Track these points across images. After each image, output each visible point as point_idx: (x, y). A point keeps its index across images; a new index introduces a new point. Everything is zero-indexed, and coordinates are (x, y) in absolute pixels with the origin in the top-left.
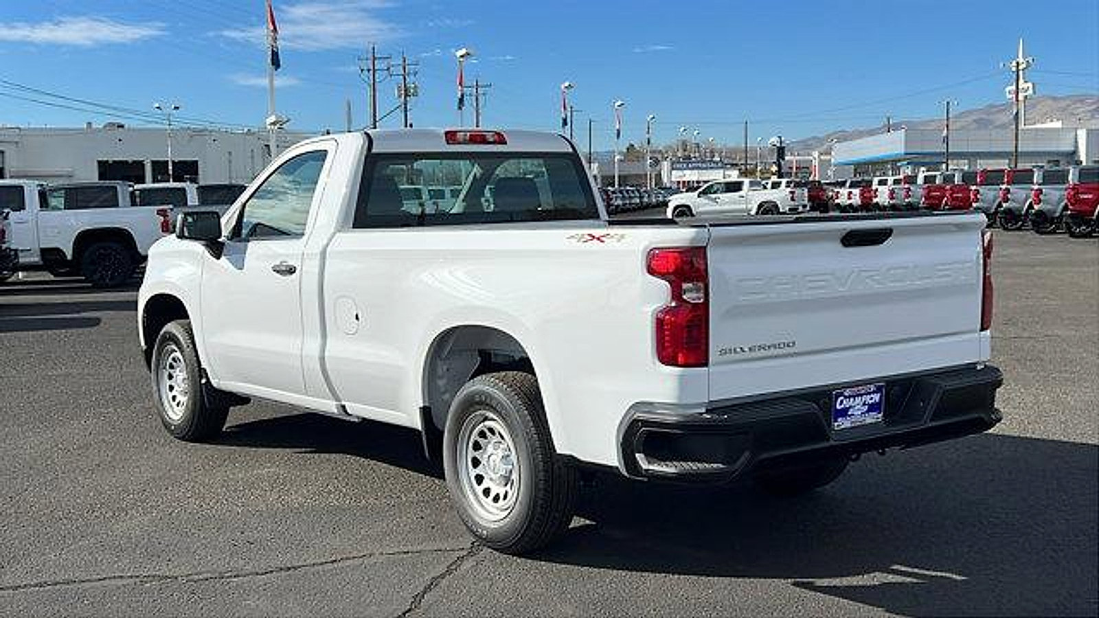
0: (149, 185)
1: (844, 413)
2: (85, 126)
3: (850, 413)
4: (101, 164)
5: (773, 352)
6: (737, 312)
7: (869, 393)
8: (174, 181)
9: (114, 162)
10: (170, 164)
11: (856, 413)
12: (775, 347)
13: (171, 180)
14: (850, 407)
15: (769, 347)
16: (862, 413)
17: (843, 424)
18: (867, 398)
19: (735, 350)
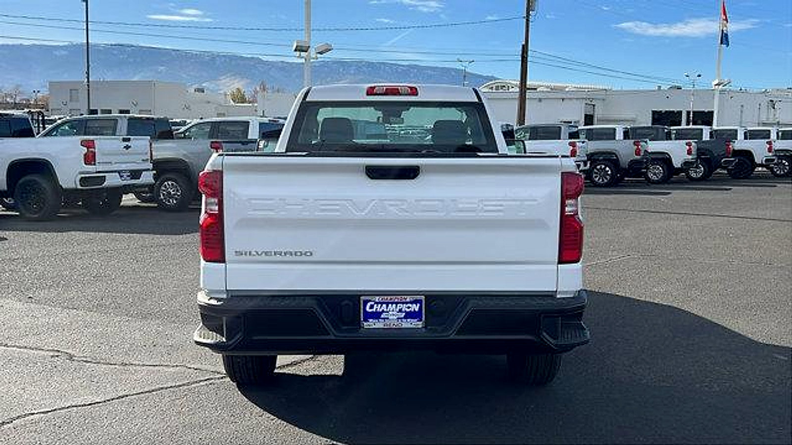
0: (683, 126)
1: (377, 315)
2: (657, 88)
3: (382, 316)
4: (654, 113)
5: (288, 258)
6: (248, 223)
7: (407, 303)
8: (693, 124)
9: (666, 112)
10: (691, 113)
11: (391, 317)
12: (291, 254)
13: (691, 123)
14: (383, 311)
15: (285, 254)
16: (398, 318)
17: (372, 324)
18: (404, 307)
19: (250, 253)
